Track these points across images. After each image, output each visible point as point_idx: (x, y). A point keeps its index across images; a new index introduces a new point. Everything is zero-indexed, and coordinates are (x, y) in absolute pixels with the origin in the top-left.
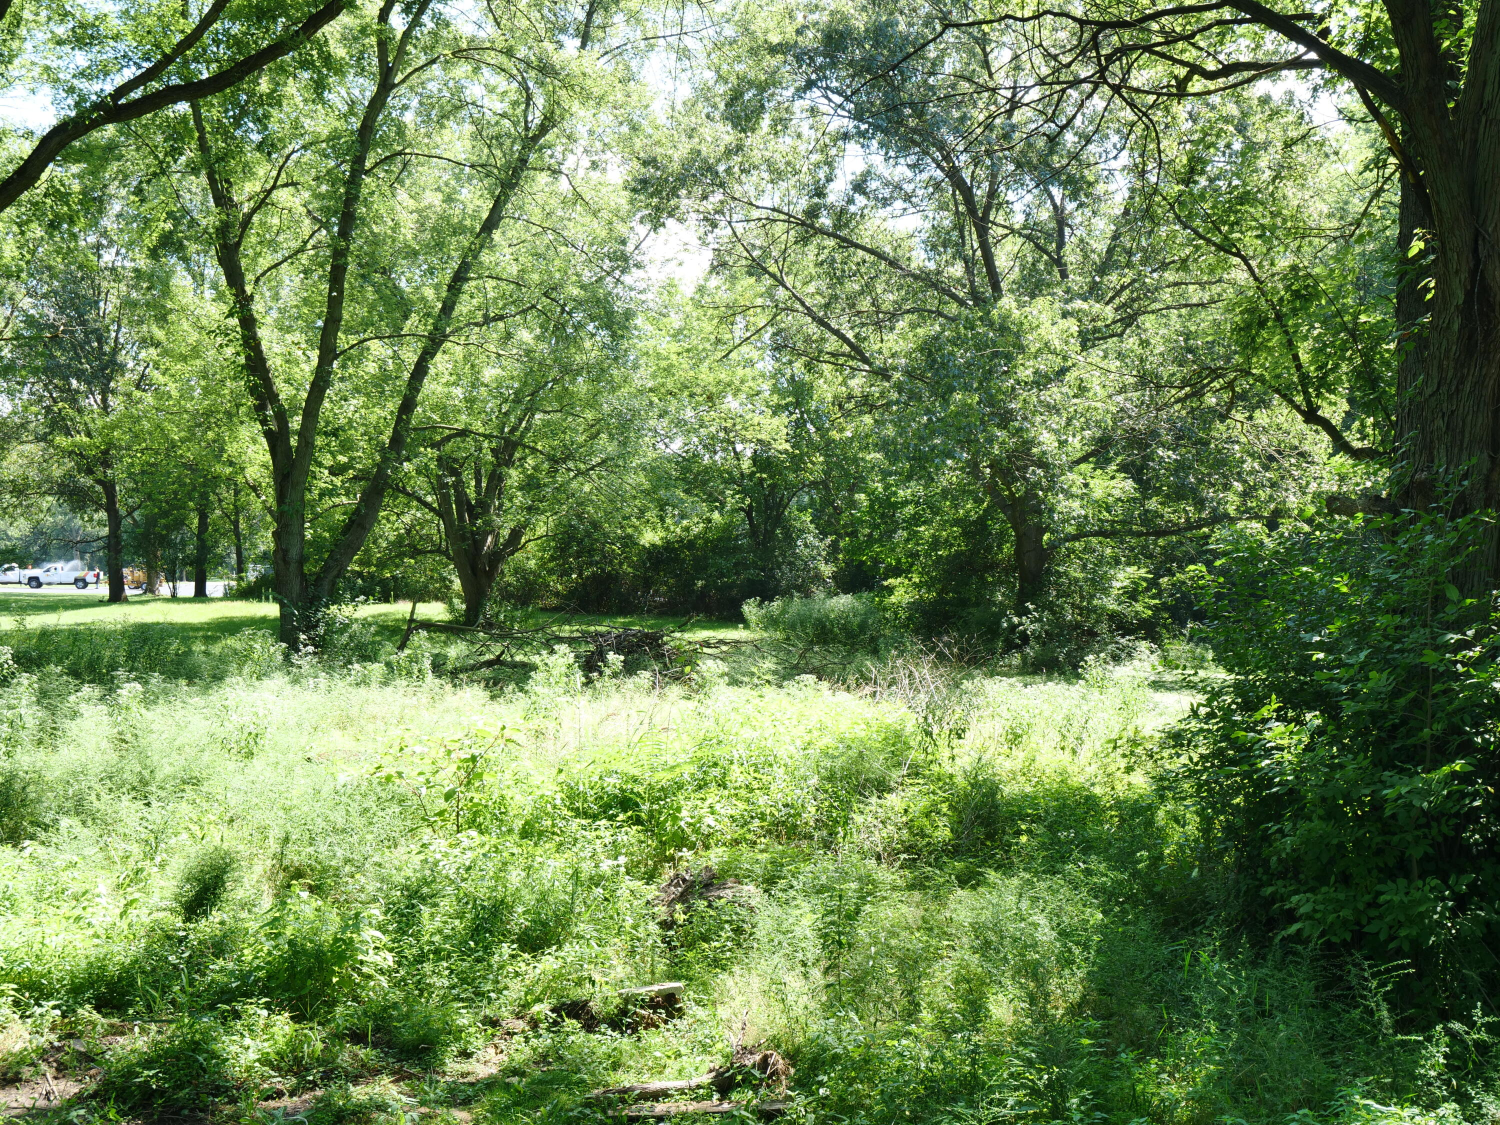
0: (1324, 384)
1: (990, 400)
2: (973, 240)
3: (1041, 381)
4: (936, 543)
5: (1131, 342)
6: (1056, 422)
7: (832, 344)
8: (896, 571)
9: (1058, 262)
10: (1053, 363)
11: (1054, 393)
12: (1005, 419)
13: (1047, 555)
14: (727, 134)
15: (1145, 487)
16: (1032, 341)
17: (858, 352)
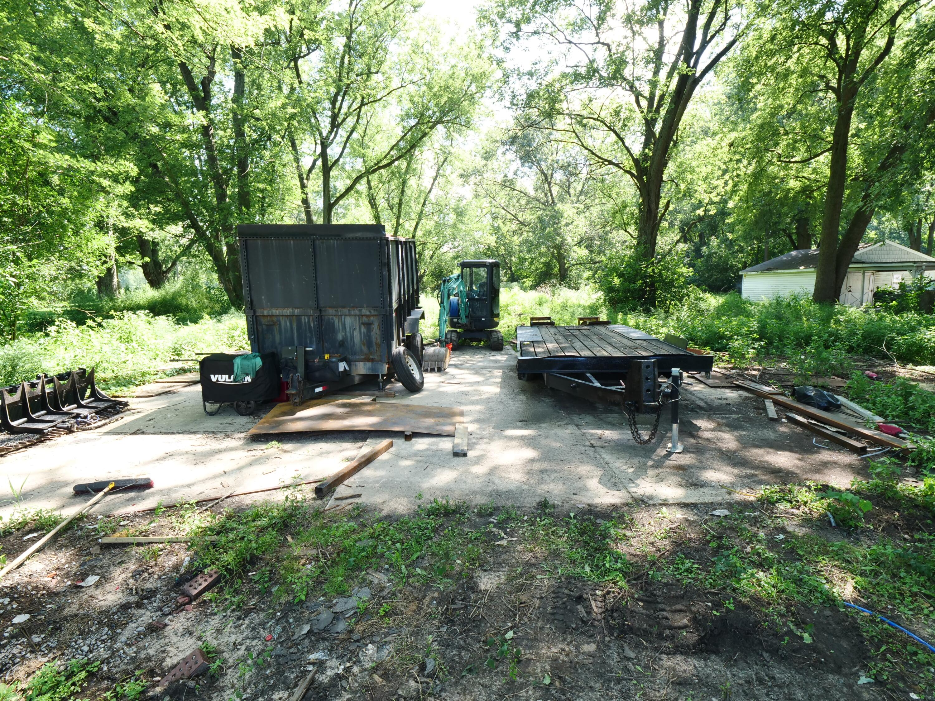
0: (628, 224)
1: (555, 230)
2: (546, 186)
3: (567, 225)
4: (537, 269)
5: (587, 214)
6: (571, 235)
7: (509, 216)
8: (527, 277)
9: (568, 193)
10: (569, 221)
11: (571, 227)
12: (558, 234)
13: (566, 270)
14: (483, 162)
15: (591, 252)
16: (565, 215)
17: (515, 217)
